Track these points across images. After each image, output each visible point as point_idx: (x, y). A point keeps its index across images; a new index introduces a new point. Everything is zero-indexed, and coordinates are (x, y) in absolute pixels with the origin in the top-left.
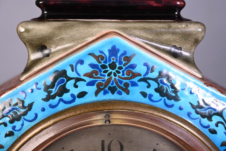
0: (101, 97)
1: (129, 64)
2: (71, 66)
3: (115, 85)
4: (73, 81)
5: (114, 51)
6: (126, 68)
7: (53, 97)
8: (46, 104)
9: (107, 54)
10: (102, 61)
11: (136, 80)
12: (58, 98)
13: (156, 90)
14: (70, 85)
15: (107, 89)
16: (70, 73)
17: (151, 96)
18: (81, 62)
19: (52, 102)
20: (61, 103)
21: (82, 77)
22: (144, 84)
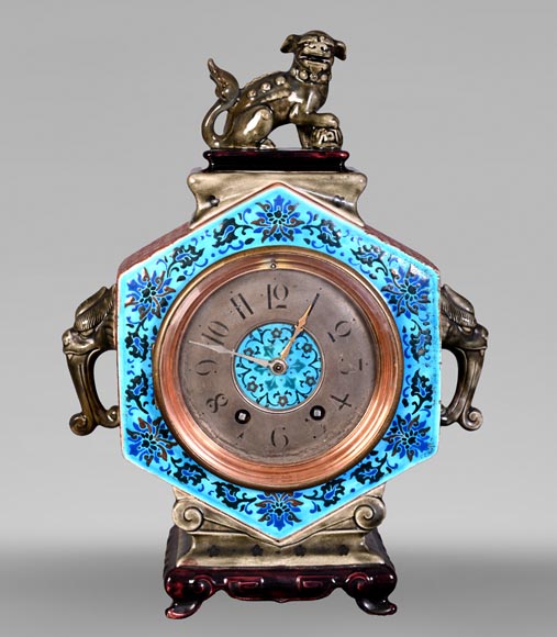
0: (267, 243)
1: (293, 213)
2: (240, 215)
3: (280, 232)
4: (241, 229)
5: (279, 200)
6: (290, 217)
7: (223, 244)
8: (216, 250)
9: (273, 203)
10: (268, 210)
11: (300, 227)
12: (227, 244)
13: (319, 237)
14: (238, 232)
15: (272, 236)
16: (238, 222)
17: (314, 242)
18: (249, 211)
19: (221, 248)
20: (230, 249)
21: (250, 225)
22: (307, 231)
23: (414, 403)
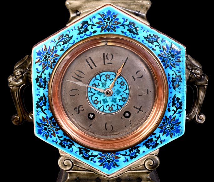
0: (103, 32)
1: (116, 18)
2: (90, 19)
3: (109, 27)
4: (91, 26)
5: (109, 12)
6: (114, 20)
7: (82, 33)
8: (79, 36)
9: (106, 14)
10: (104, 17)
11: (119, 25)
12: (84, 33)
13: (128, 30)
14: (89, 28)
15: (106, 29)
16: (89, 22)
17: (125, 33)
18: (94, 17)
19: (81, 35)
20: (85, 36)
21: (95, 24)
22: (122, 27)
23: (173, 110)
